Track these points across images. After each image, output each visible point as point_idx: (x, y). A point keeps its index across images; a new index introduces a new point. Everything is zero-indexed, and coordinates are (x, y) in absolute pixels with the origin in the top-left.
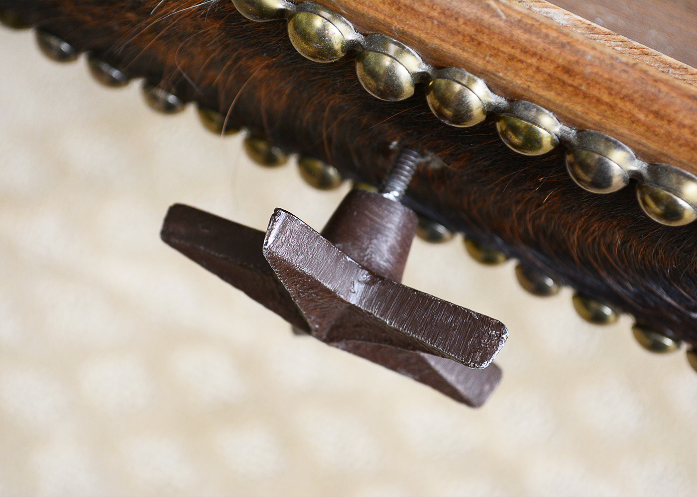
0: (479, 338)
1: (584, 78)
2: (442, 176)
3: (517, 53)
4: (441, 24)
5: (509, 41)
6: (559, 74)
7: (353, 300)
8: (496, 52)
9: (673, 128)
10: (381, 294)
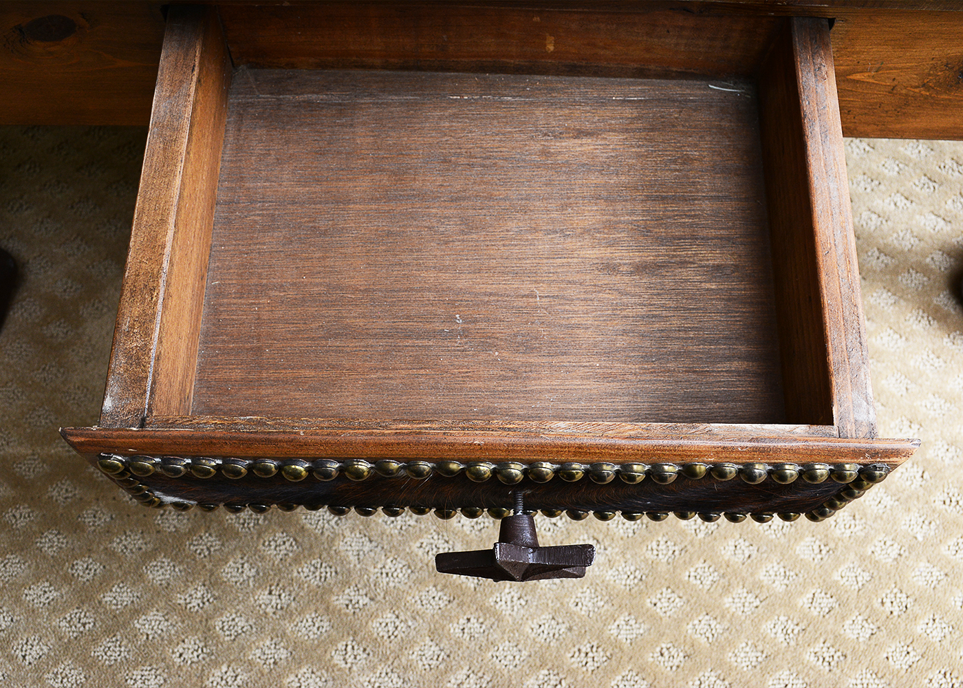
0: (586, 554)
1: (587, 447)
2: (533, 495)
3: (560, 449)
4: (527, 451)
5: (556, 446)
6: (577, 450)
7: (531, 562)
8: (551, 452)
9: (626, 452)
10: (539, 555)
